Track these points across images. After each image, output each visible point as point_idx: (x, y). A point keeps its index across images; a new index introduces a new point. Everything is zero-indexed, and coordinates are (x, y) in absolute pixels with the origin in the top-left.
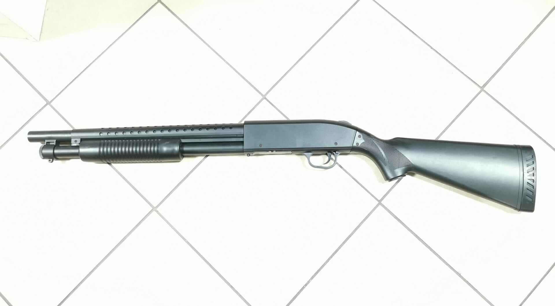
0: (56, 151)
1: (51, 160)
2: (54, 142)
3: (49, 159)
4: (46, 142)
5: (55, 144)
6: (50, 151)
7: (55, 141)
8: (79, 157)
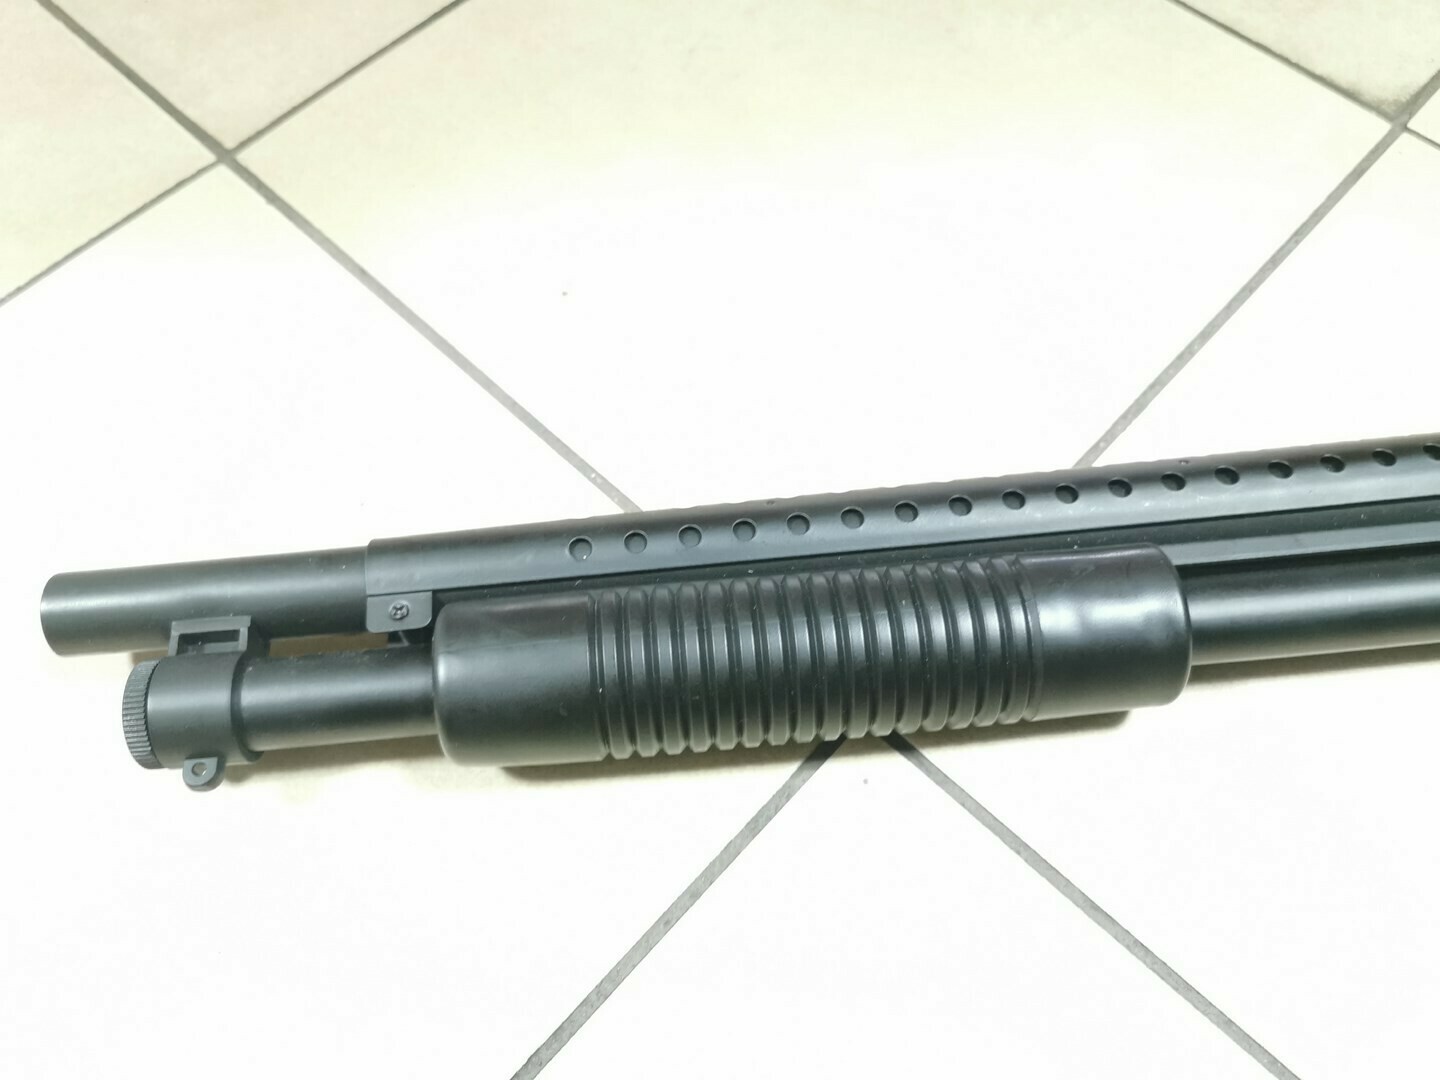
0: (257, 696)
1: (211, 763)
2: (232, 635)
3: (190, 763)
4: (175, 634)
5: (242, 643)
6: (209, 698)
7: (243, 626)
8: (436, 729)
